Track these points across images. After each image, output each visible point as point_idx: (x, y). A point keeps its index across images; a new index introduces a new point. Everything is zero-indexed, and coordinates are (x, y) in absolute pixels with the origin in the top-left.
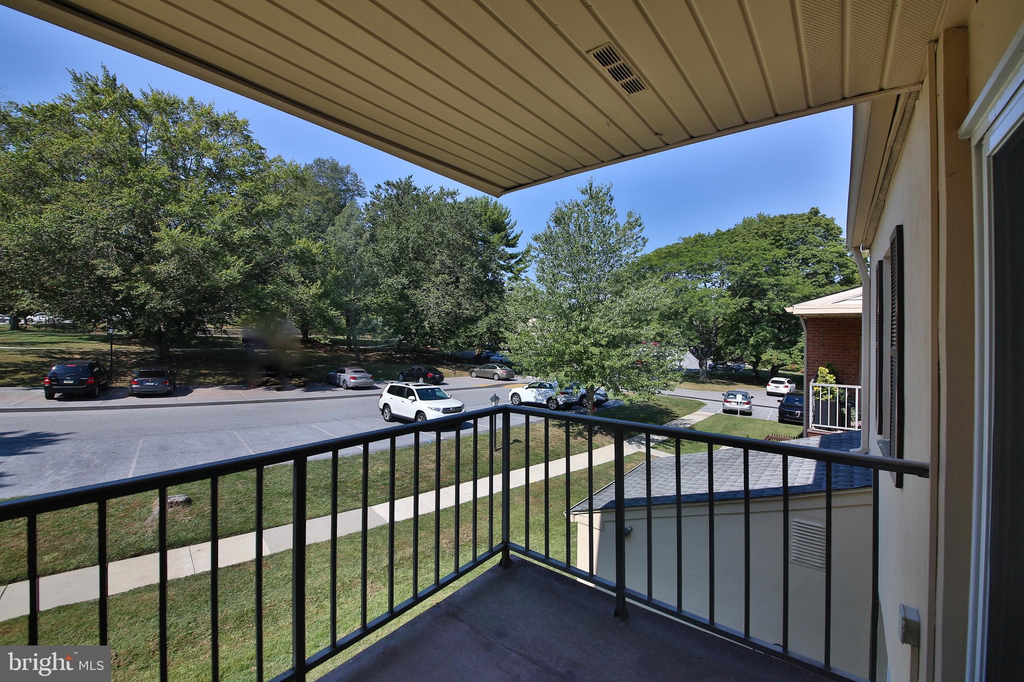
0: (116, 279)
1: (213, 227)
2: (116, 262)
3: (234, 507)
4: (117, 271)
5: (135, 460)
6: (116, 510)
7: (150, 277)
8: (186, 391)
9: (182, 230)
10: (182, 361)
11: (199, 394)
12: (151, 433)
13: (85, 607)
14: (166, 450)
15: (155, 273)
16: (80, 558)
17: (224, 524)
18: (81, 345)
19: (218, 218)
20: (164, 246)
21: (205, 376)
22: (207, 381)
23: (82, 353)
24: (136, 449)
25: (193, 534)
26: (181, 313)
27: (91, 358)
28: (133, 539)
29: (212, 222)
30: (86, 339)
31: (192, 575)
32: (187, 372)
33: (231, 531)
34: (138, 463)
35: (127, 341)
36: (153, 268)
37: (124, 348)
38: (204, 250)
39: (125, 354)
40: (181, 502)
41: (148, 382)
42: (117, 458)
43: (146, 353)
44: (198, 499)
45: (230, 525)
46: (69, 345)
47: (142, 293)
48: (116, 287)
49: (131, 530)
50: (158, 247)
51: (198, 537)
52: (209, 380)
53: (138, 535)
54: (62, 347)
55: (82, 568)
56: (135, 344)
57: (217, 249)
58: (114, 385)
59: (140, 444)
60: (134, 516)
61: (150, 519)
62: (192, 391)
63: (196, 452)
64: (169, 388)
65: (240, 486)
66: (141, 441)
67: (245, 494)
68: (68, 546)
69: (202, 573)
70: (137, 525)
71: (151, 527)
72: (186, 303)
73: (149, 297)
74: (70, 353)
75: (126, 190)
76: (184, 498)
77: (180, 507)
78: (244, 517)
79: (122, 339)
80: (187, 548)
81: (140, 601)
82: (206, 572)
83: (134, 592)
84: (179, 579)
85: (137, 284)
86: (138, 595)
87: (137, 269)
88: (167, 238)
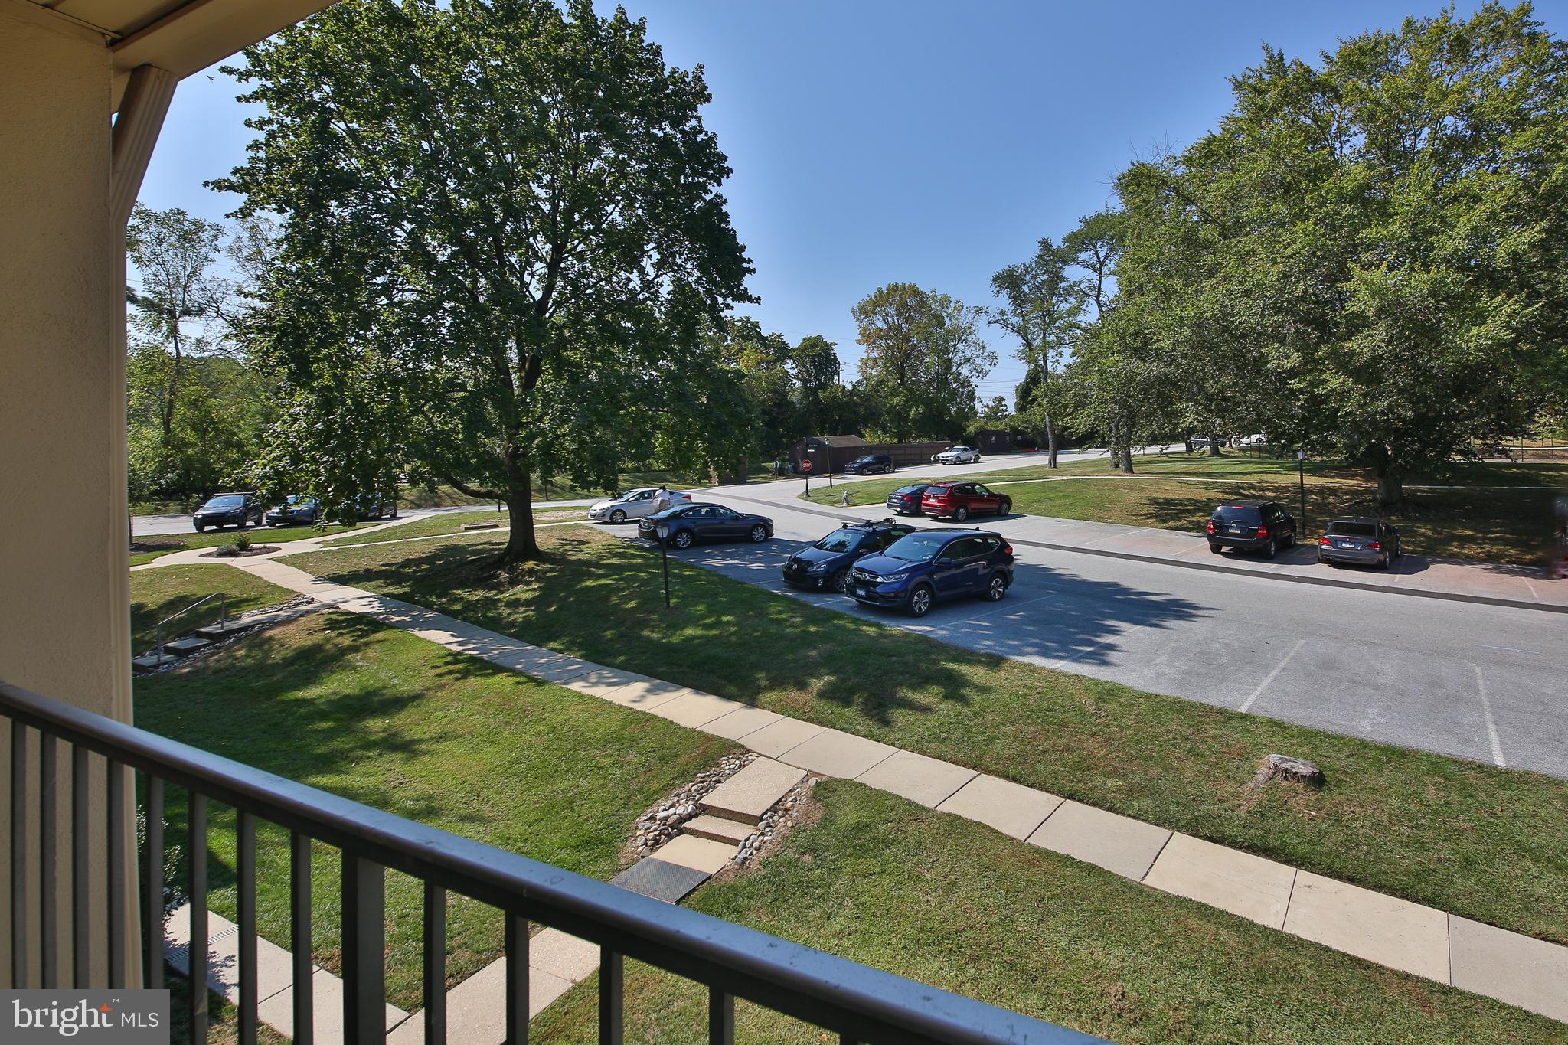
0: (1293, 373)
1: (1451, 246)
2: (1294, 343)
3: (1404, 830)
4: (1294, 360)
5: (1274, 673)
6: (1209, 749)
7: (1344, 363)
8: (1415, 565)
9: (1390, 269)
10: (1423, 508)
11: (1439, 575)
12: (1323, 633)
13: (1118, 885)
14: (1331, 668)
15: (1352, 354)
16: (1146, 804)
17: (1371, 858)
18: (1278, 477)
19: (1463, 226)
20: (1362, 303)
21: (1463, 540)
22: (1466, 551)
23: (1275, 489)
24: (1285, 655)
25: (1307, 848)
26: (1404, 421)
27: (1287, 497)
28: (1215, 808)
29: (1451, 237)
30: (1289, 469)
31: (1275, 931)
32: (1427, 530)
33: (1382, 880)
34: (1276, 679)
35: (1342, 470)
36: (1348, 345)
37: (1336, 483)
38: (1433, 294)
39: (1334, 492)
40: (1303, 777)
41: (1346, 542)
42: (1251, 662)
43: (1368, 491)
44: (1339, 783)
45: (1385, 867)
46: (1265, 477)
47: (1333, 390)
48: (1295, 384)
49: (1219, 792)
50: (1351, 307)
51: (1316, 859)
52: (1470, 550)
53: (1226, 806)
54: (1254, 480)
55: (1143, 820)
56: (1354, 476)
57: (1460, 289)
58: (1306, 542)
59: (1296, 648)
60: (1229, 770)
61: (1250, 784)
62: (1426, 567)
63: (1377, 688)
64: (1381, 557)
65: (1431, 789)
66: (1302, 642)
67: (1436, 813)
68: (1137, 778)
69: (1293, 936)
70: (1229, 787)
71: (1249, 800)
72: (1415, 401)
73: (1343, 396)
74: (1262, 489)
75: (1300, 225)
76: (1310, 770)
77: (1301, 785)
78: (1420, 863)
79: (1336, 468)
80: (1291, 870)
81: (1182, 925)
82: (1300, 939)
83: (1182, 902)
84: (1252, 924)
85: (1323, 377)
86: (1184, 911)
87: (1323, 351)
88: (1363, 288)
